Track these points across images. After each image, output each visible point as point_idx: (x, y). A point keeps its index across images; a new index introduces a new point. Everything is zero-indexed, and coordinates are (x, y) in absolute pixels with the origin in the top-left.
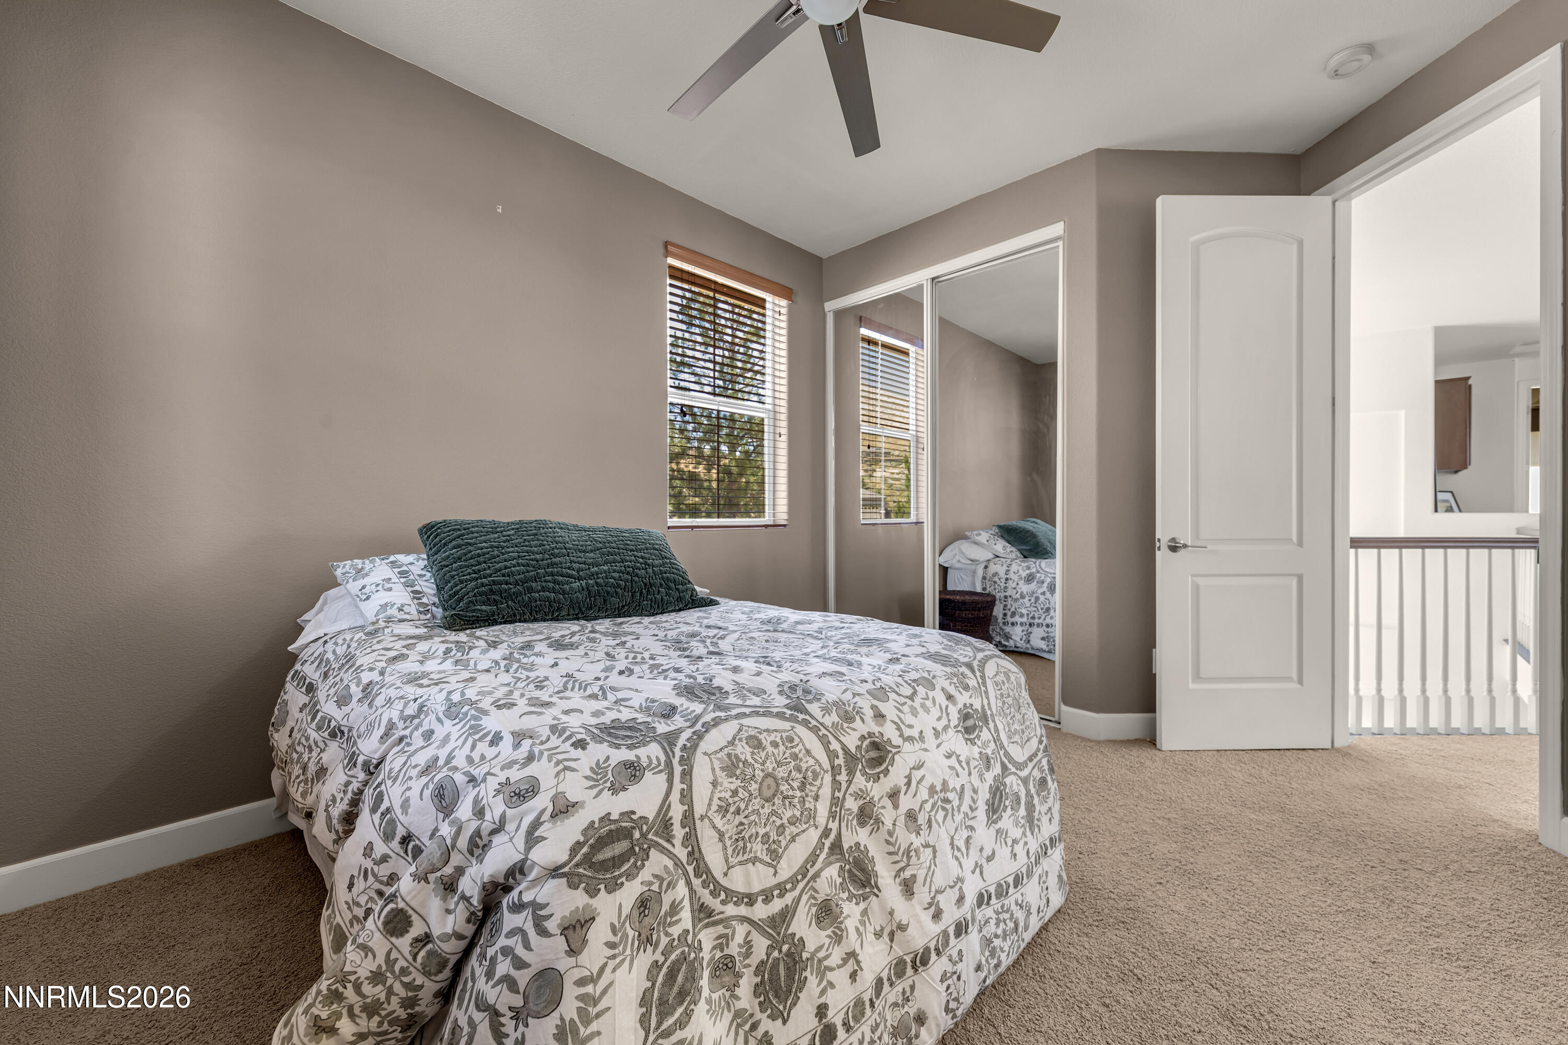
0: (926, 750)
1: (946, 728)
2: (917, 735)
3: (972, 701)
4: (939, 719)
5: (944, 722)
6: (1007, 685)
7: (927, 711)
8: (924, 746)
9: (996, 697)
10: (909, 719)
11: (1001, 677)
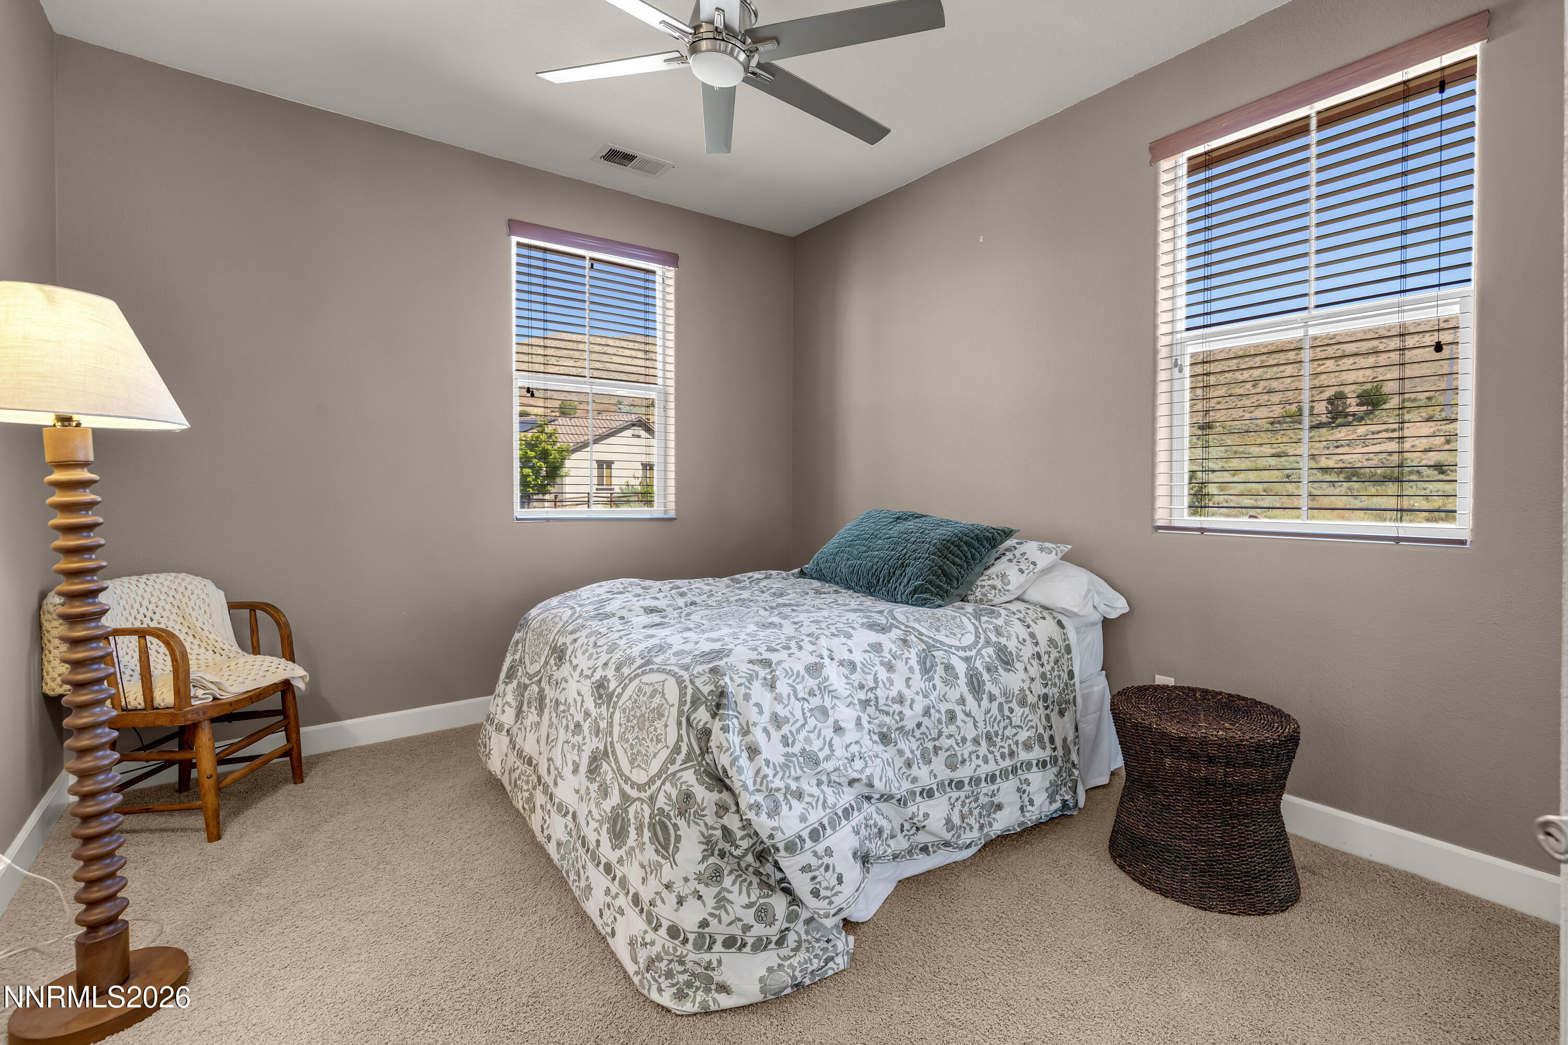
0: (572, 676)
1: (587, 677)
2: (574, 664)
3: (612, 679)
4: (589, 668)
5: (589, 673)
6: (645, 699)
7: (590, 658)
8: (572, 672)
9: (630, 697)
10: (579, 653)
11: (649, 690)
